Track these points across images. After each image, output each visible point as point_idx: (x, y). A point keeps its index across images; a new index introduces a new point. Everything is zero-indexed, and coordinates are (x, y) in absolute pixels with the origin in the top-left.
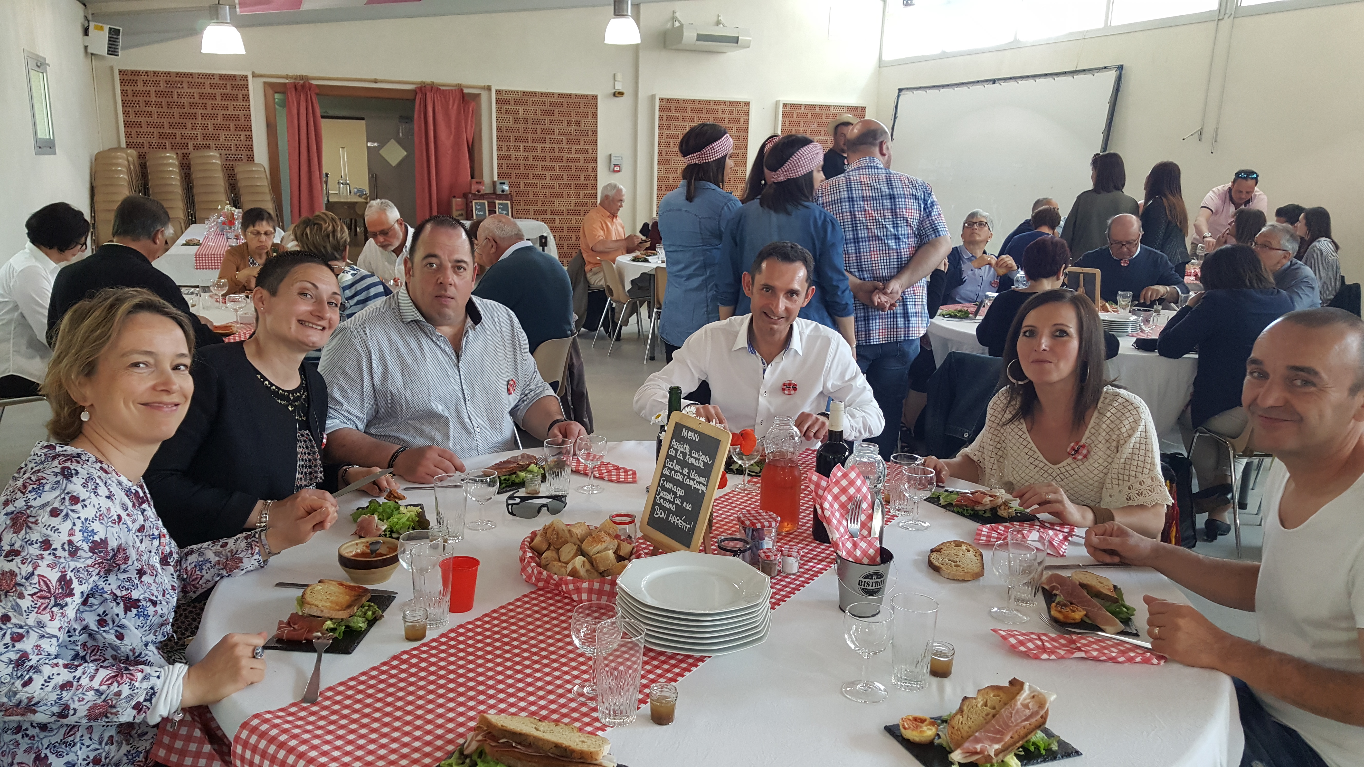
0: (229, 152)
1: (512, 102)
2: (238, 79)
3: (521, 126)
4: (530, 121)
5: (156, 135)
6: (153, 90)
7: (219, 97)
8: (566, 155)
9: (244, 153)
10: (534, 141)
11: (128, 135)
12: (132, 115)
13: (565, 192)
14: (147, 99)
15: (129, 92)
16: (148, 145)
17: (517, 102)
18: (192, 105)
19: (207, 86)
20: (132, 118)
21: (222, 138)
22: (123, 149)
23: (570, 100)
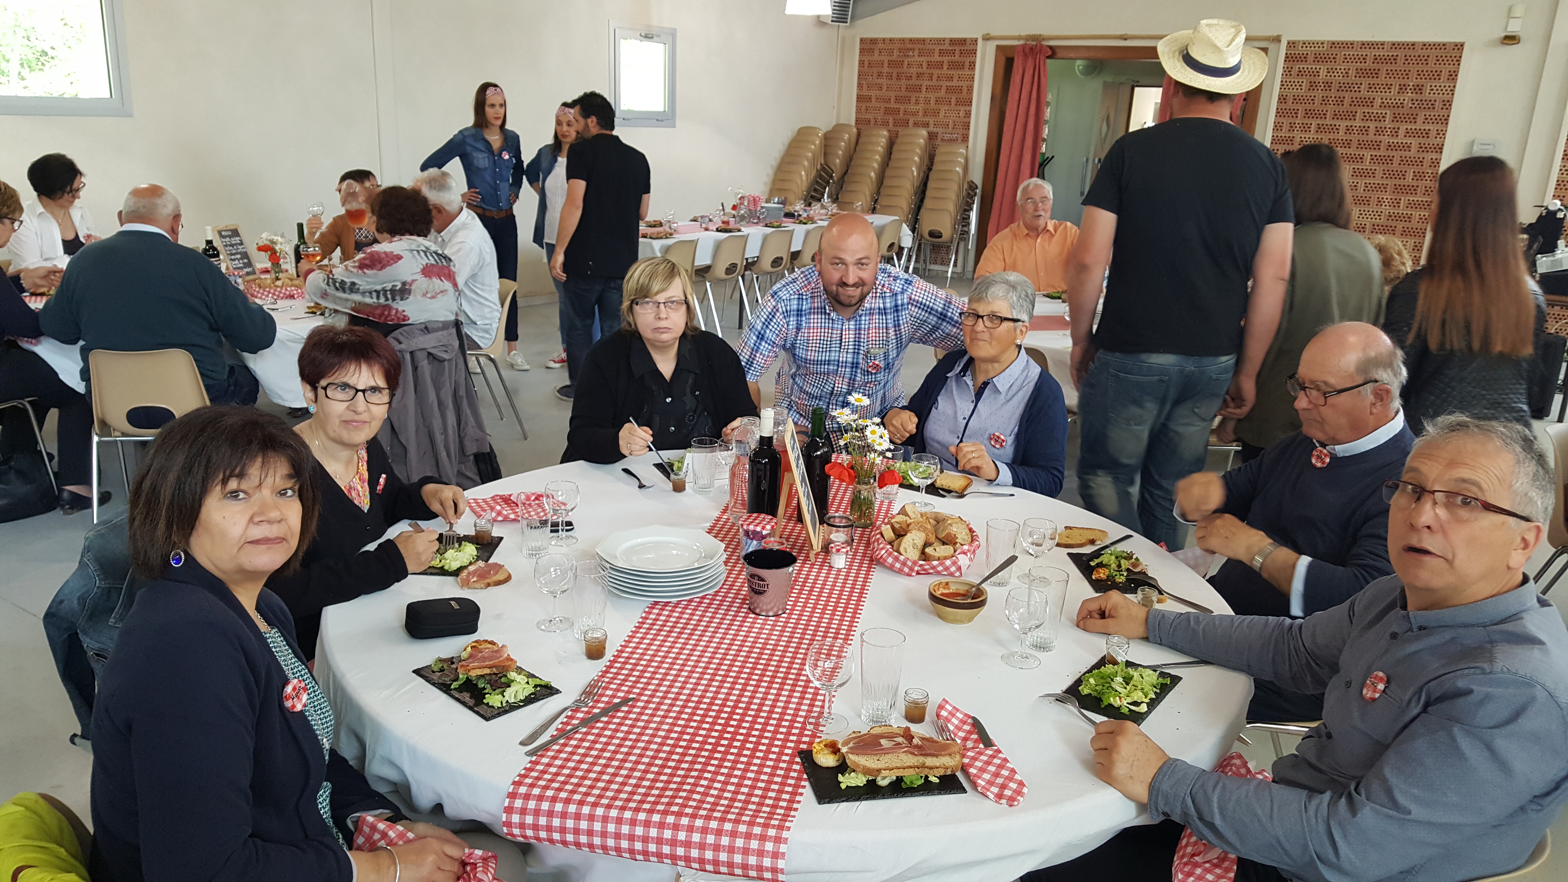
0: (946, 130)
1: (1311, 58)
2: (968, 42)
3: (1319, 94)
4: (1335, 87)
6: (886, 59)
7: (945, 66)
8: (1386, 139)
9: (960, 132)
10: (1335, 116)
11: (858, 110)
12: (865, 88)
13: (1374, 196)
14: (881, 70)
15: (866, 63)
17: (1319, 59)
18: (919, 76)
19: (937, 53)
20: (864, 91)
23: (1411, 52)
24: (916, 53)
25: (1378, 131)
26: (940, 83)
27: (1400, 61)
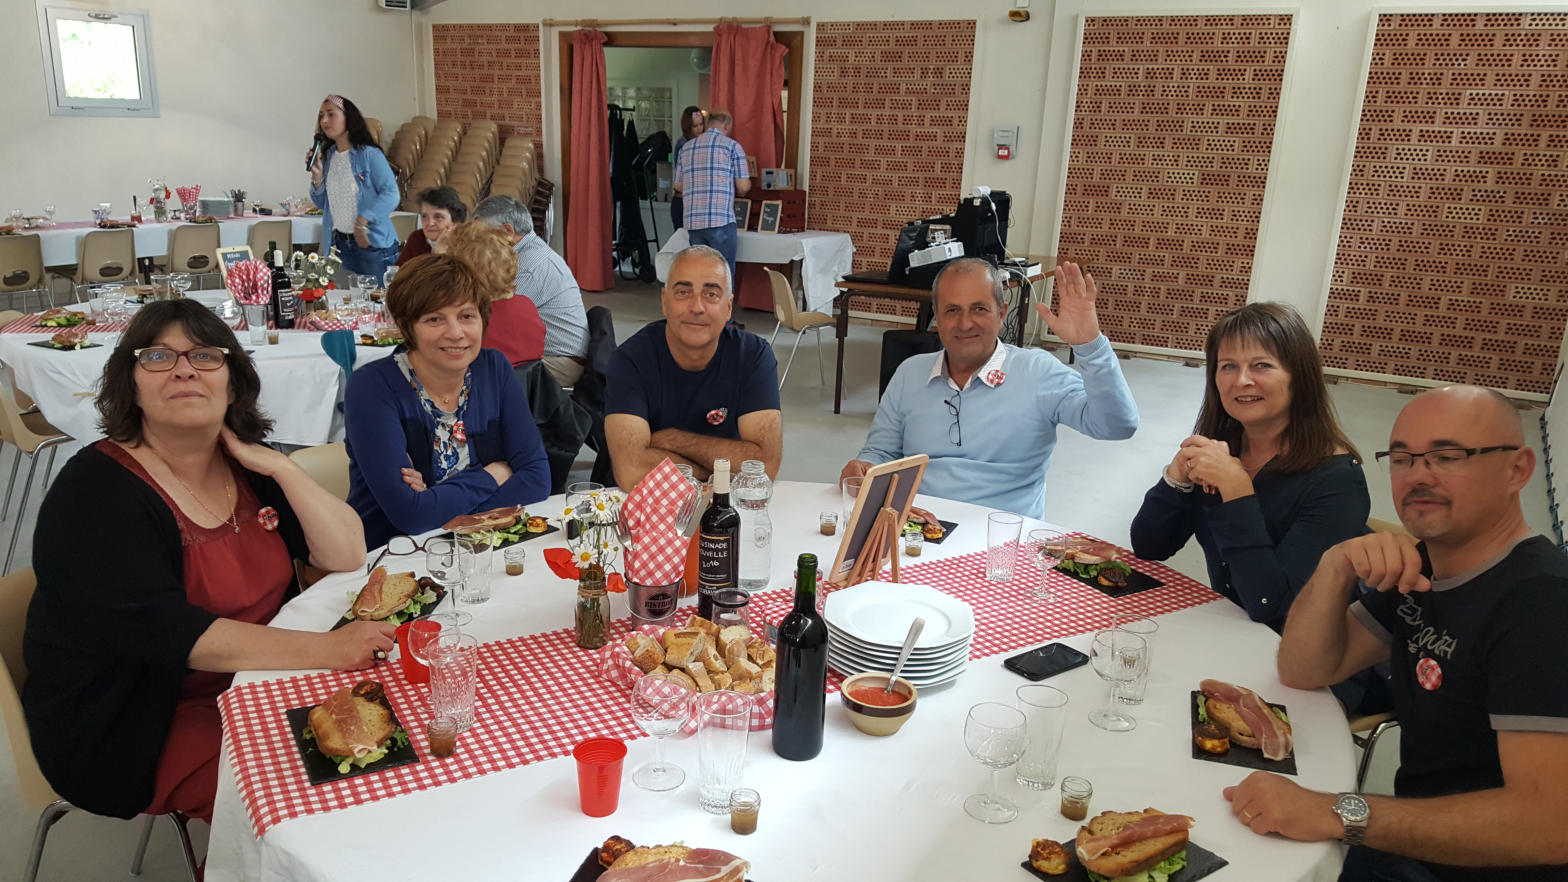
1: (839, 42)
2: (531, 28)
3: (850, 81)
4: (863, 72)
6: (459, 47)
7: (513, 54)
8: (914, 129)
9: (534, 125)
10: (867, 105)
11: (439, 103)
12: (442, 79)
13: (908, 191)
14: (455, 59)
15: (441, 52)
17: (847, 41)
18: (490, 65)
19: (504, 40)
20: (442, 82)
21: (515, 106)
23: (929, 33)
24: (485, 41)
25: (906, 120)
26: (509, 72)
27: (920, 42)
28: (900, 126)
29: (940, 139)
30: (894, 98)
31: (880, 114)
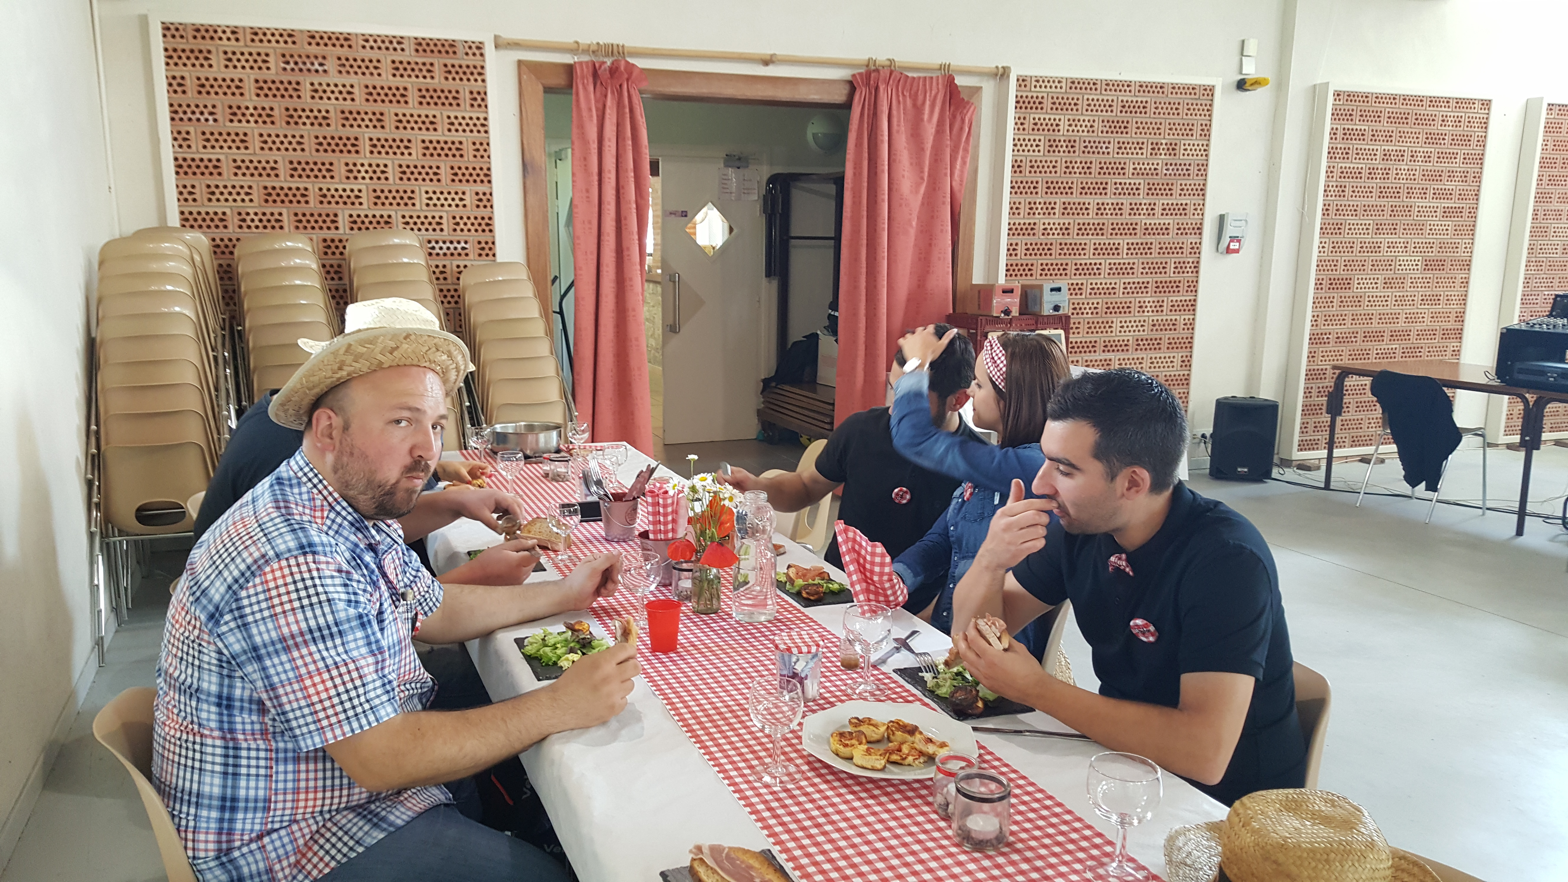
0: (437, 235)
1: (1047, 104)
2: (460, 51)
3: (1061, 157)
4: (1079, 147)
5: (257, 195)
6: (249, 77)
7: (413, 97)
8: (1143, 220)
9: (473, 237)
10: (1084, 190)
11: (186, 194)
12: (196, 142)
13: (1135, 300)
14: (236, 101)
15: (191, 85)
16: (237, 218)
17: (1058, 105)
18: (347, 117)
19: (386, 68)
20: (197, 150)
21: (421, 200)
22: (174, 229)
23: (1161, 98)
24: (331, 65)
25: (1134, 209)
26: (405, 134)
27: (1150, 110)
28: (1126, 218)
29: (1173, 231)
30: (1118, 181)
31: (1100, 202)
